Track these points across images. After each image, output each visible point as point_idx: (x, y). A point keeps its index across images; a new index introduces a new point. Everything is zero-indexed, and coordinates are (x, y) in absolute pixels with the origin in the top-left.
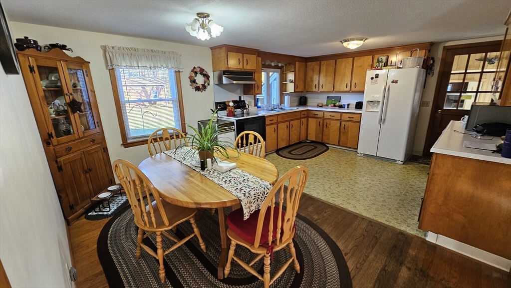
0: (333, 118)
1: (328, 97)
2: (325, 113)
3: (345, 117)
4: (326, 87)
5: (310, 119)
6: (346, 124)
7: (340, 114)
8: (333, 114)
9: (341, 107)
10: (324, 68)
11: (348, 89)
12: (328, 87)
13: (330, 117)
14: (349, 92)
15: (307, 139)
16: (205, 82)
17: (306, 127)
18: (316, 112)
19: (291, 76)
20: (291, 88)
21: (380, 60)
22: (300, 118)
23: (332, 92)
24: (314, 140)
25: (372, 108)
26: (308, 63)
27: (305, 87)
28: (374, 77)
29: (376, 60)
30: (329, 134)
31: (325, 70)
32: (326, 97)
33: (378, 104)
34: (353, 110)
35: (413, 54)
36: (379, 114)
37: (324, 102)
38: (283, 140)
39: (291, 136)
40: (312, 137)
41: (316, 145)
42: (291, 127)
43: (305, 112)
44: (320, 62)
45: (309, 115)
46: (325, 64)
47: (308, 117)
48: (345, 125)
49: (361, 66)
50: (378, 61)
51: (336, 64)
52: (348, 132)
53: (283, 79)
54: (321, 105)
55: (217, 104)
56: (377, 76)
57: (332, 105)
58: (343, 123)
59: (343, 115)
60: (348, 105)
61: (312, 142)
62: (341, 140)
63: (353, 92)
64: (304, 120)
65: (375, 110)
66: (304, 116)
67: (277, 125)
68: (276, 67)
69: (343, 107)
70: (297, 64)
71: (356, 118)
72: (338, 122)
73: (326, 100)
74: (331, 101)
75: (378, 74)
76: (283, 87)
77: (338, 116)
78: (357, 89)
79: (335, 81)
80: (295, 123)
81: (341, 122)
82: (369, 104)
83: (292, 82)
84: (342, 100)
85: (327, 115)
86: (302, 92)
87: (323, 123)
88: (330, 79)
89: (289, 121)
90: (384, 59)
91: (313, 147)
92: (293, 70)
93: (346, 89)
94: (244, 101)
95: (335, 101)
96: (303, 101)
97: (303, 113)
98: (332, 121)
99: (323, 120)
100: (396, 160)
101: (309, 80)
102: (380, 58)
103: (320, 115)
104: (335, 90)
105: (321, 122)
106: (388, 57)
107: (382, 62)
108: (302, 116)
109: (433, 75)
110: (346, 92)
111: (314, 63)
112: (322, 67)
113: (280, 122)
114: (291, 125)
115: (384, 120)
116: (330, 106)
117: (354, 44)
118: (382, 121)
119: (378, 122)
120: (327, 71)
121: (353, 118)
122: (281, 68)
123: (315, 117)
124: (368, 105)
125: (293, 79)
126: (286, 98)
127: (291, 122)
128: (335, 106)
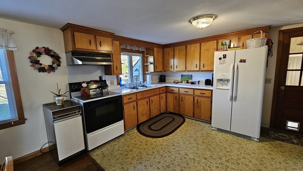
0: (187, 93)
1: (182, 75)
2: (180, 89)
3: (198, 93)
4: (179, 67)
5: (168, 94)
6: (199, 99)
7: (193, 90)
8: (187, 90)
9: (193, 83)
10: (177, 53)
11: (198, 69)
12: (182, 68)
13: (184, 93)
14: (199, 71)
15: (167, 111)
16: (53, 63)
17: (165, 100)
18: (172, 88)
19: (151, 59)
20: (151, 68)
21: (224, 43)
22: (160, 94)
23: (185, 71)
24: (172, 111)
25: (222, 85)
26: (164, 49)
27: (163, 68)
28: (222, 57)
29: (220, 44)
30: (185, 108)
31: (178, 54)
32: (181, 76)
33: (228, 82)
34: (203, 86)
35: (254, 36)
36: (230, 91)
37: (179, 79)
38: (143, 115)
39: (151, 110)
40: (171, 109)
41: (174, 116)
42: (151, 102)
43: (164, 89)
44: (174, 48)
45: (167, 90)
46: (178, 49)
47: (166, 92)
48: (197, 100)
49: (207, 50)
50: (222, 44)
51: (186, 49)
52: (201, 106)
53: (144, 61)
54: (177, 82)
55: (71, 85)
56: (225, 56)
57: (186, 82)
58: (196, 98)
59: (196, 91)
60: (199, 82)
61: (171, 113)
62: (195, 113)
63: (202, 71)
64: (163, 95)
65: (224, 87)
66: (163, 92)
67: (137, 102)
68: (138, 52)
69: (194, 84)
70: (155, 49)
71: (208, 94)
72: (191, 97)
73: (180, 78)
74: (184, 78)
75: (226, 55)
76: (145, 68)
77: (191, 92)
78: (205, 69)
79: (187, 63)
80: (155, 99)
81: (194, 97)
82: (220, 83)
83: (152, 64)
84: (193, 78)
85: (182, 91)
86: (161, 71)
87: (179, 98)
88: (183, 61)
89: (149, 97)
90: (228, 42)
91: (171, 119)
92: (152, 54)
93: (196, 69)
94: (105, 81)
95: (188, 79)
96: (162, 79)
97: (162, 89)
98: (186, 96)
99: (179, 95)
100: (251, 137)
101: (166, 62)
102: (224, 42)
103: (176, 90)
104: (187, 70)
105: (178, 96)
106: (231, 41)
107: (226, 45)
108: (161, 92)
109: (272, 55)
110: (196, 71)
111: (169, 49)
112: (175, 52)
113: (140, 99)
114: (151, 101)
115: (236, 97)
116: (184, 82)
117: (204, 23)
118: (233, 98)
119: (229, 99)
120: (179, 55)
121: (204, 94)
122: (142, 52)
123: (172, 92)
124: (218, 83)
125: (153, 61)
126: (148, 77)
127: (151, 98)
128: (187, 82)
